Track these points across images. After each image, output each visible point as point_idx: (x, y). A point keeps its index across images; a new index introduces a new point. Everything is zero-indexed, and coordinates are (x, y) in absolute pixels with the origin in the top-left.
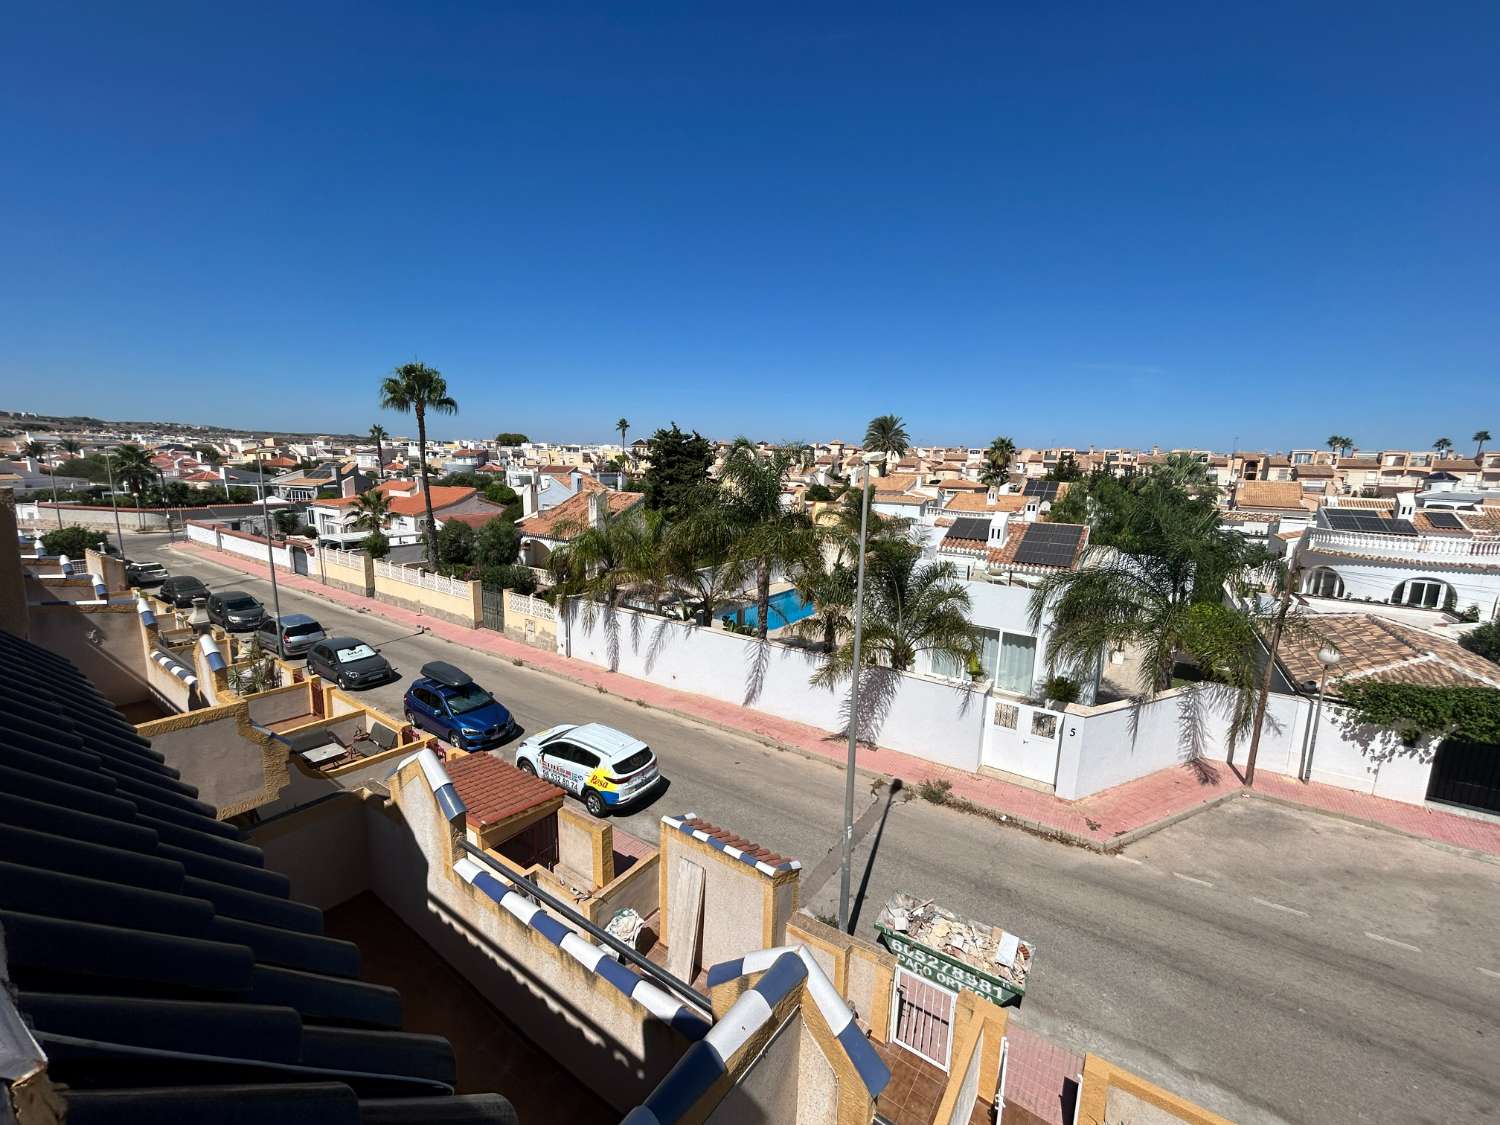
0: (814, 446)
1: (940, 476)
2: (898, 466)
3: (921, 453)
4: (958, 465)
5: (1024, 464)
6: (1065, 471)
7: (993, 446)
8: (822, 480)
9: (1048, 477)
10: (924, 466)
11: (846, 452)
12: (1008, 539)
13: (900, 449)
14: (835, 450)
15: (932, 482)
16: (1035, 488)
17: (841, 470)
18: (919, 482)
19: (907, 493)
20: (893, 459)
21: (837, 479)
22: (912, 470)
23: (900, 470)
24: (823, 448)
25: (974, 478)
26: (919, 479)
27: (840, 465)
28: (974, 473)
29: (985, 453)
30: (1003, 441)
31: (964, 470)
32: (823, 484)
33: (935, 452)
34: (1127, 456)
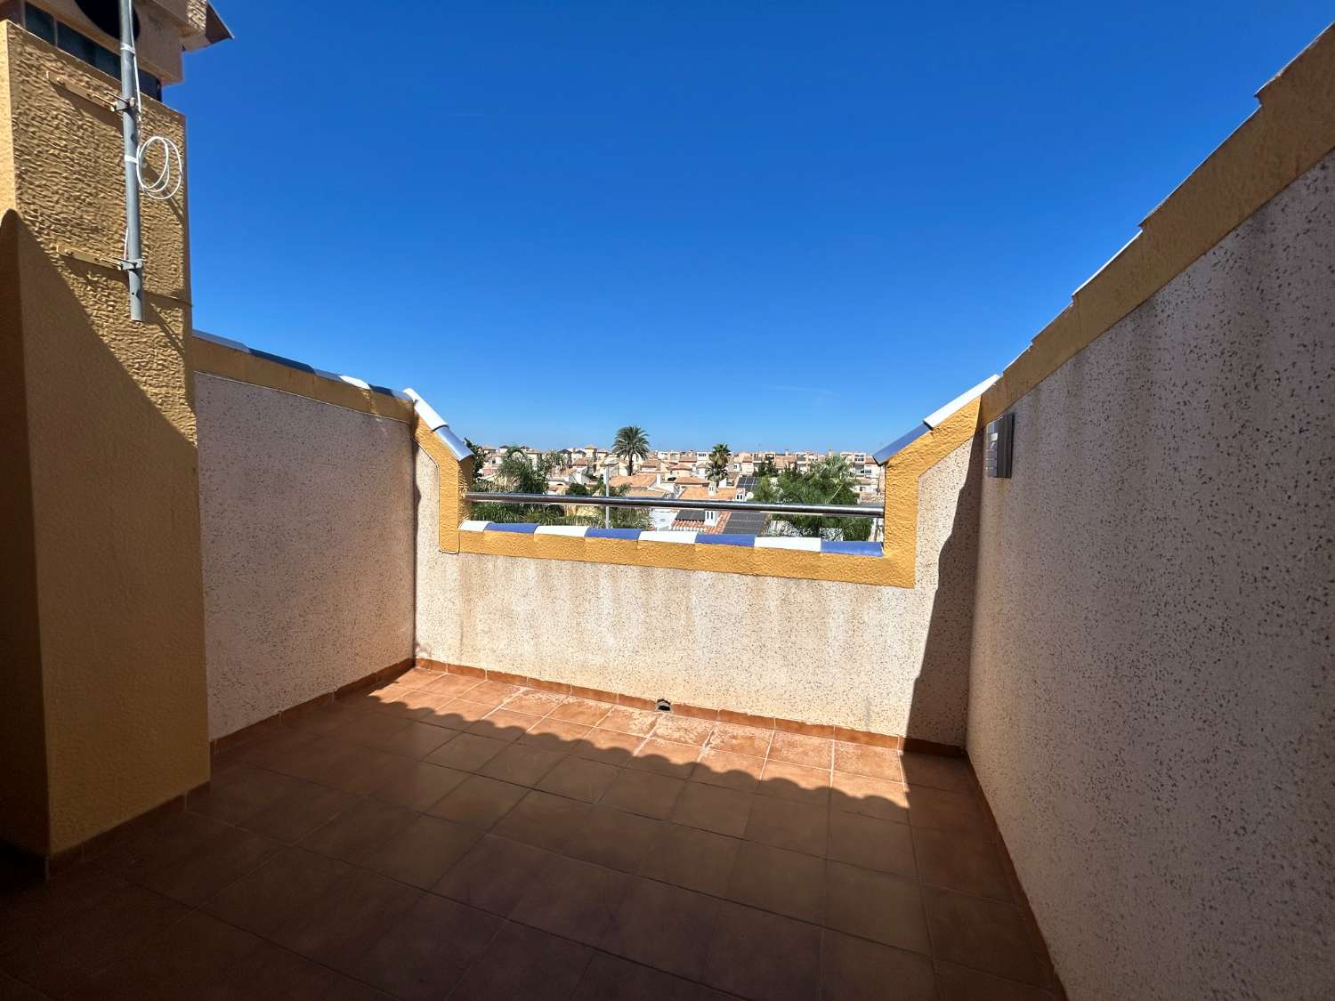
0: (571, 450)
1: (675, 474)
2: (642, 466)
3: (661, 456)
4: (690, 465)
5: (740, 464)
6: (766, 469)
7: (714, 450)
8: (579, 479)
9: (755, 474)
10: (663, 467)
11: (600, 455)
12: (718, 519)
13: (643, 453)
14: (590, 454)
15: (670, 479)
16: (745, 482)
17: (595, 470)
18: (659, 480)
19: (651, 489)
20: (638, 461)
21: (592, 478)
22: (654, 470)
23: (644, 470)
24: (579, 452)
25: (702, 475)
26: (659, 476)
27: (595, 466)
28: (702, 471)
29: (710, 455)
30: (721, 446)
31: (694, 469)
32: (580, 482)
33: (672, 455)
34: (811, 457)
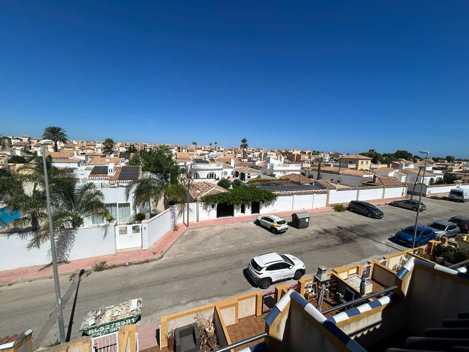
0: (11, 137)
1: (85, 151)
2: (63, 147)
3: (75, 143)
4: (93, 147)
5: (118, 147)
6: (132, 149)
7: (106, 141)
8: (18, 153)
9: (127, 152)
10: (77, 148)
11: (33, 141)
12: (115, 172)
13: (64, 141)
14: (25, 140)
15: (81, 154)
16: (122, 155)
17: (30, 148)
18: (75, 154)
19: (70, 158)
20: (60, 145)
21: (28, 153)
22: (71, 149)
23: (65, 149)
24: (17, 139)
25: (100, 152)
26: (75, 153)
27: (30, 147)
28: (100, 150)
29: (103, 143)
30: (109, 140)
31: (95, 149)
32: (20, 155)
33: (82, 142)
34: (150, 145)
